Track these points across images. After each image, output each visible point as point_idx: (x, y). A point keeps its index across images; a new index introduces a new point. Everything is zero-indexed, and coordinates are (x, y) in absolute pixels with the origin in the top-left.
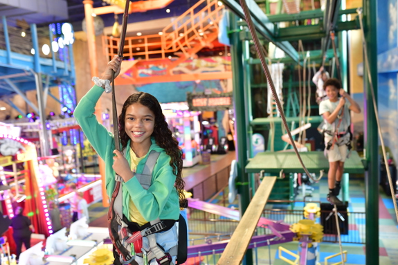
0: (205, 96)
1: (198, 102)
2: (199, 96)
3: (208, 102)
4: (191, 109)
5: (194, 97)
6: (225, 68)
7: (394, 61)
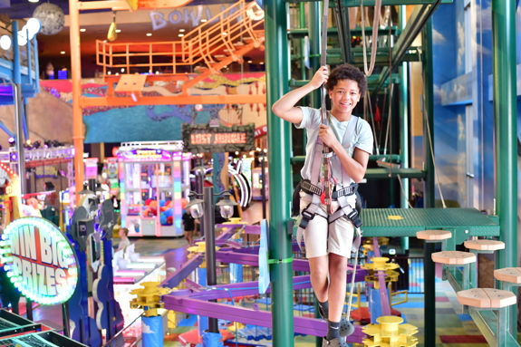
0: (209, 130)
1: (199, 139)
2: (200, 130)
3: (213, 139)
4: (187, 148)
5: (193, 130)
6: (227, 91)
7: (459, 91)
